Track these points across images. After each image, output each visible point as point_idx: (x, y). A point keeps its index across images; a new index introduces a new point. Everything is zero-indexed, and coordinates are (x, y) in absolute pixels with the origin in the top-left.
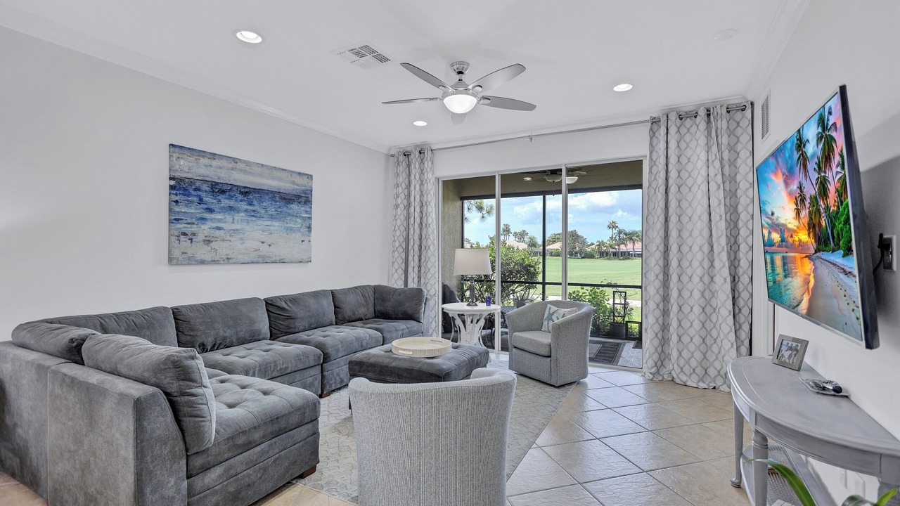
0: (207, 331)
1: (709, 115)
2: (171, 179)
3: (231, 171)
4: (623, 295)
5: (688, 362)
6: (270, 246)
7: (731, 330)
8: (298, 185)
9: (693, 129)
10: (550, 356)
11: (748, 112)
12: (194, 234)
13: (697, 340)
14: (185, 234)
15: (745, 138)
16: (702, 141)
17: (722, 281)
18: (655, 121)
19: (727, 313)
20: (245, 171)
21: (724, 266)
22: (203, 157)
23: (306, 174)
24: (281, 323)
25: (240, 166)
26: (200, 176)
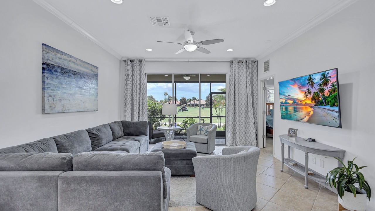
0: (72, 149)
1: (246, 62)
2: (43, 64)
3: (69, 62)
4: (203, 120)
5: (241, 140)
6: (84, 102)
7: (254, 129)
8: (93, 72)
9: (242, 66)
10: (207, 143)
11: (256, 63)
12: (55, 96)
13: (244, 133)
14: (50, 96)
15: (255, 71)
16: (245, 70)
17: (251, 114)
18: (232, 62)
19: (253, 124)
20: (74, 62)
21: (251, 110)
22: (58, 53)
23: (96, 67)
24: (96, 141)
25: (73, 60)
26: (56, 63)
